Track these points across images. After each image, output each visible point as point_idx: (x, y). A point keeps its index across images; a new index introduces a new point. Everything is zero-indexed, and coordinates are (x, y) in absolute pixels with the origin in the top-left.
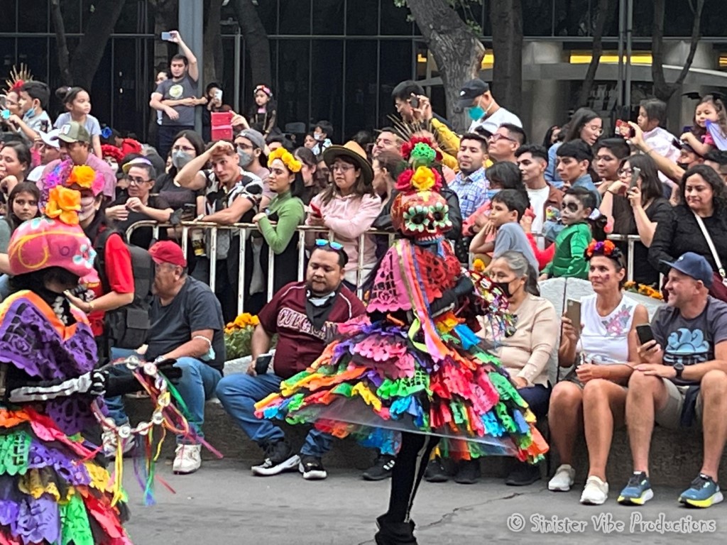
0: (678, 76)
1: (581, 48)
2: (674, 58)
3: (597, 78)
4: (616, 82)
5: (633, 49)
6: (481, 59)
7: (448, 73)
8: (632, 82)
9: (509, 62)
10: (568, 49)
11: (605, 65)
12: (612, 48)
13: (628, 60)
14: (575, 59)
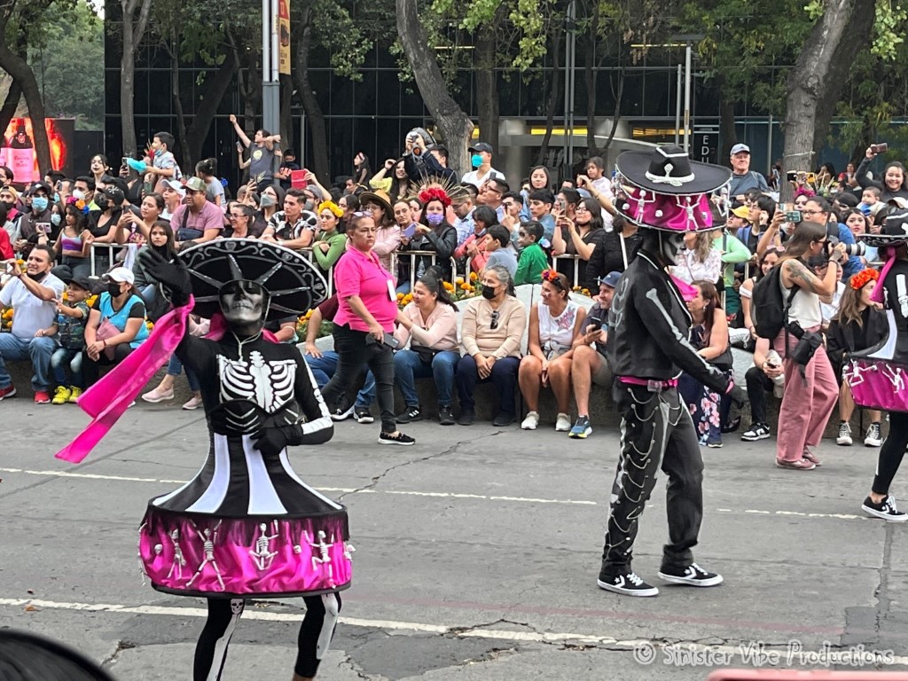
0: (605, 142)
1: (539, 124)
2: (602, 131)
3: (549, 145)
4: (563, 148)
5: (574, 124)
6: (471, 133)
7: (449, 143)
8: (574, 147)
9: (490, 134)
10: (530, 125)
11: (555, 135)
12: (560, 124)
13: (571, 132)
14: (534, 132)
